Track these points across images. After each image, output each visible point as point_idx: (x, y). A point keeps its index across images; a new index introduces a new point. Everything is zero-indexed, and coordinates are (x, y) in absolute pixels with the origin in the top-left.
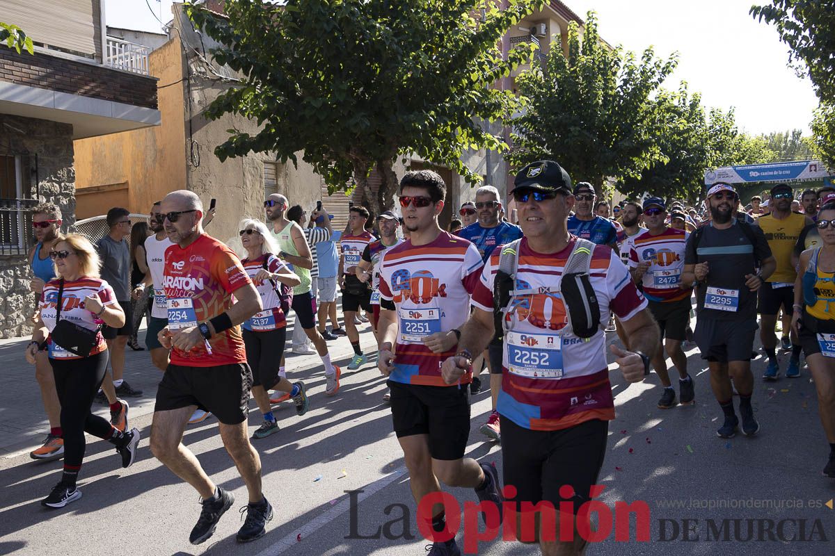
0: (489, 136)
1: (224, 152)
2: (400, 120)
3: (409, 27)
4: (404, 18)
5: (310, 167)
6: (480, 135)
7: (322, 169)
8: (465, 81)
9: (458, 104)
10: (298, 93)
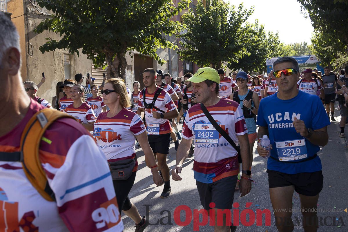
0: (169, 42)
1: (44, 49)
2: (127, 34)
5: (85, 56)
6: (165, 42)
7: (91, 57)
8: (158, 17)
9: (154, 27)
10: (79, 21)
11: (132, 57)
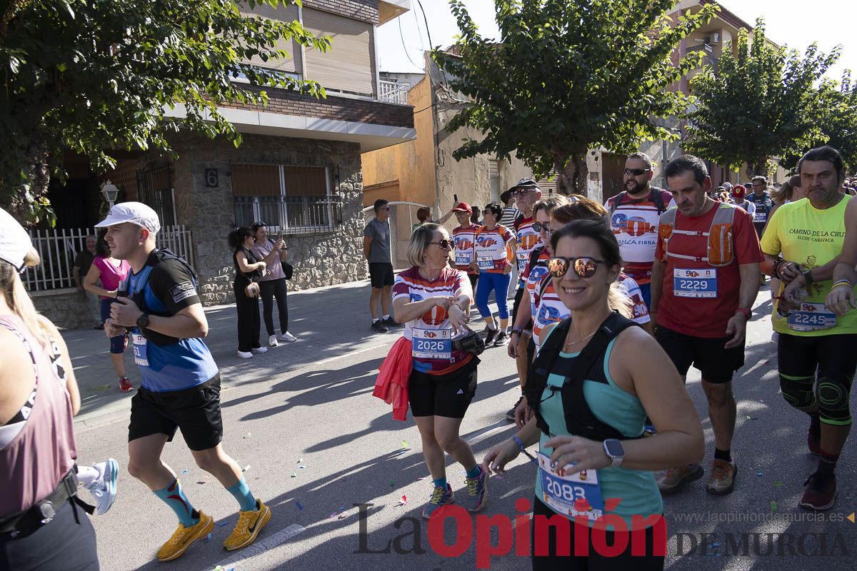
0: (662, 129)
1: (459, 155)
2: (588, 123)
3: (595, 50)
4: (592, 43)
5: (521, 162)
6: (654, 130)
7: (531, 163)
8: (641, 88)
9: (635, 106)
10: (511, 108)
11: (596, 159)
